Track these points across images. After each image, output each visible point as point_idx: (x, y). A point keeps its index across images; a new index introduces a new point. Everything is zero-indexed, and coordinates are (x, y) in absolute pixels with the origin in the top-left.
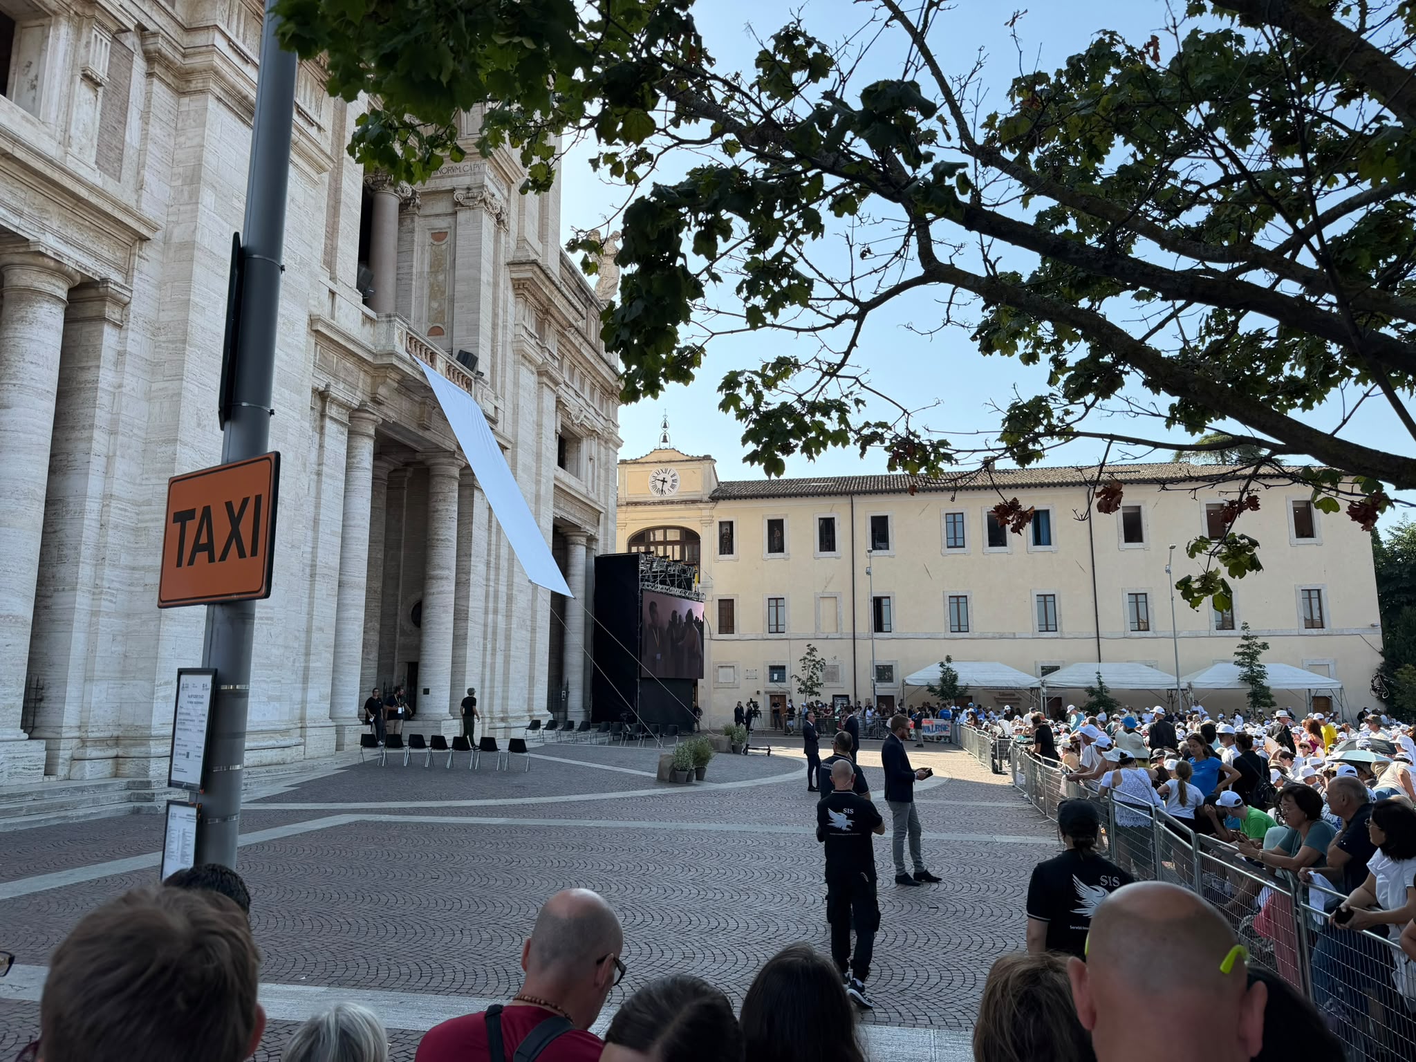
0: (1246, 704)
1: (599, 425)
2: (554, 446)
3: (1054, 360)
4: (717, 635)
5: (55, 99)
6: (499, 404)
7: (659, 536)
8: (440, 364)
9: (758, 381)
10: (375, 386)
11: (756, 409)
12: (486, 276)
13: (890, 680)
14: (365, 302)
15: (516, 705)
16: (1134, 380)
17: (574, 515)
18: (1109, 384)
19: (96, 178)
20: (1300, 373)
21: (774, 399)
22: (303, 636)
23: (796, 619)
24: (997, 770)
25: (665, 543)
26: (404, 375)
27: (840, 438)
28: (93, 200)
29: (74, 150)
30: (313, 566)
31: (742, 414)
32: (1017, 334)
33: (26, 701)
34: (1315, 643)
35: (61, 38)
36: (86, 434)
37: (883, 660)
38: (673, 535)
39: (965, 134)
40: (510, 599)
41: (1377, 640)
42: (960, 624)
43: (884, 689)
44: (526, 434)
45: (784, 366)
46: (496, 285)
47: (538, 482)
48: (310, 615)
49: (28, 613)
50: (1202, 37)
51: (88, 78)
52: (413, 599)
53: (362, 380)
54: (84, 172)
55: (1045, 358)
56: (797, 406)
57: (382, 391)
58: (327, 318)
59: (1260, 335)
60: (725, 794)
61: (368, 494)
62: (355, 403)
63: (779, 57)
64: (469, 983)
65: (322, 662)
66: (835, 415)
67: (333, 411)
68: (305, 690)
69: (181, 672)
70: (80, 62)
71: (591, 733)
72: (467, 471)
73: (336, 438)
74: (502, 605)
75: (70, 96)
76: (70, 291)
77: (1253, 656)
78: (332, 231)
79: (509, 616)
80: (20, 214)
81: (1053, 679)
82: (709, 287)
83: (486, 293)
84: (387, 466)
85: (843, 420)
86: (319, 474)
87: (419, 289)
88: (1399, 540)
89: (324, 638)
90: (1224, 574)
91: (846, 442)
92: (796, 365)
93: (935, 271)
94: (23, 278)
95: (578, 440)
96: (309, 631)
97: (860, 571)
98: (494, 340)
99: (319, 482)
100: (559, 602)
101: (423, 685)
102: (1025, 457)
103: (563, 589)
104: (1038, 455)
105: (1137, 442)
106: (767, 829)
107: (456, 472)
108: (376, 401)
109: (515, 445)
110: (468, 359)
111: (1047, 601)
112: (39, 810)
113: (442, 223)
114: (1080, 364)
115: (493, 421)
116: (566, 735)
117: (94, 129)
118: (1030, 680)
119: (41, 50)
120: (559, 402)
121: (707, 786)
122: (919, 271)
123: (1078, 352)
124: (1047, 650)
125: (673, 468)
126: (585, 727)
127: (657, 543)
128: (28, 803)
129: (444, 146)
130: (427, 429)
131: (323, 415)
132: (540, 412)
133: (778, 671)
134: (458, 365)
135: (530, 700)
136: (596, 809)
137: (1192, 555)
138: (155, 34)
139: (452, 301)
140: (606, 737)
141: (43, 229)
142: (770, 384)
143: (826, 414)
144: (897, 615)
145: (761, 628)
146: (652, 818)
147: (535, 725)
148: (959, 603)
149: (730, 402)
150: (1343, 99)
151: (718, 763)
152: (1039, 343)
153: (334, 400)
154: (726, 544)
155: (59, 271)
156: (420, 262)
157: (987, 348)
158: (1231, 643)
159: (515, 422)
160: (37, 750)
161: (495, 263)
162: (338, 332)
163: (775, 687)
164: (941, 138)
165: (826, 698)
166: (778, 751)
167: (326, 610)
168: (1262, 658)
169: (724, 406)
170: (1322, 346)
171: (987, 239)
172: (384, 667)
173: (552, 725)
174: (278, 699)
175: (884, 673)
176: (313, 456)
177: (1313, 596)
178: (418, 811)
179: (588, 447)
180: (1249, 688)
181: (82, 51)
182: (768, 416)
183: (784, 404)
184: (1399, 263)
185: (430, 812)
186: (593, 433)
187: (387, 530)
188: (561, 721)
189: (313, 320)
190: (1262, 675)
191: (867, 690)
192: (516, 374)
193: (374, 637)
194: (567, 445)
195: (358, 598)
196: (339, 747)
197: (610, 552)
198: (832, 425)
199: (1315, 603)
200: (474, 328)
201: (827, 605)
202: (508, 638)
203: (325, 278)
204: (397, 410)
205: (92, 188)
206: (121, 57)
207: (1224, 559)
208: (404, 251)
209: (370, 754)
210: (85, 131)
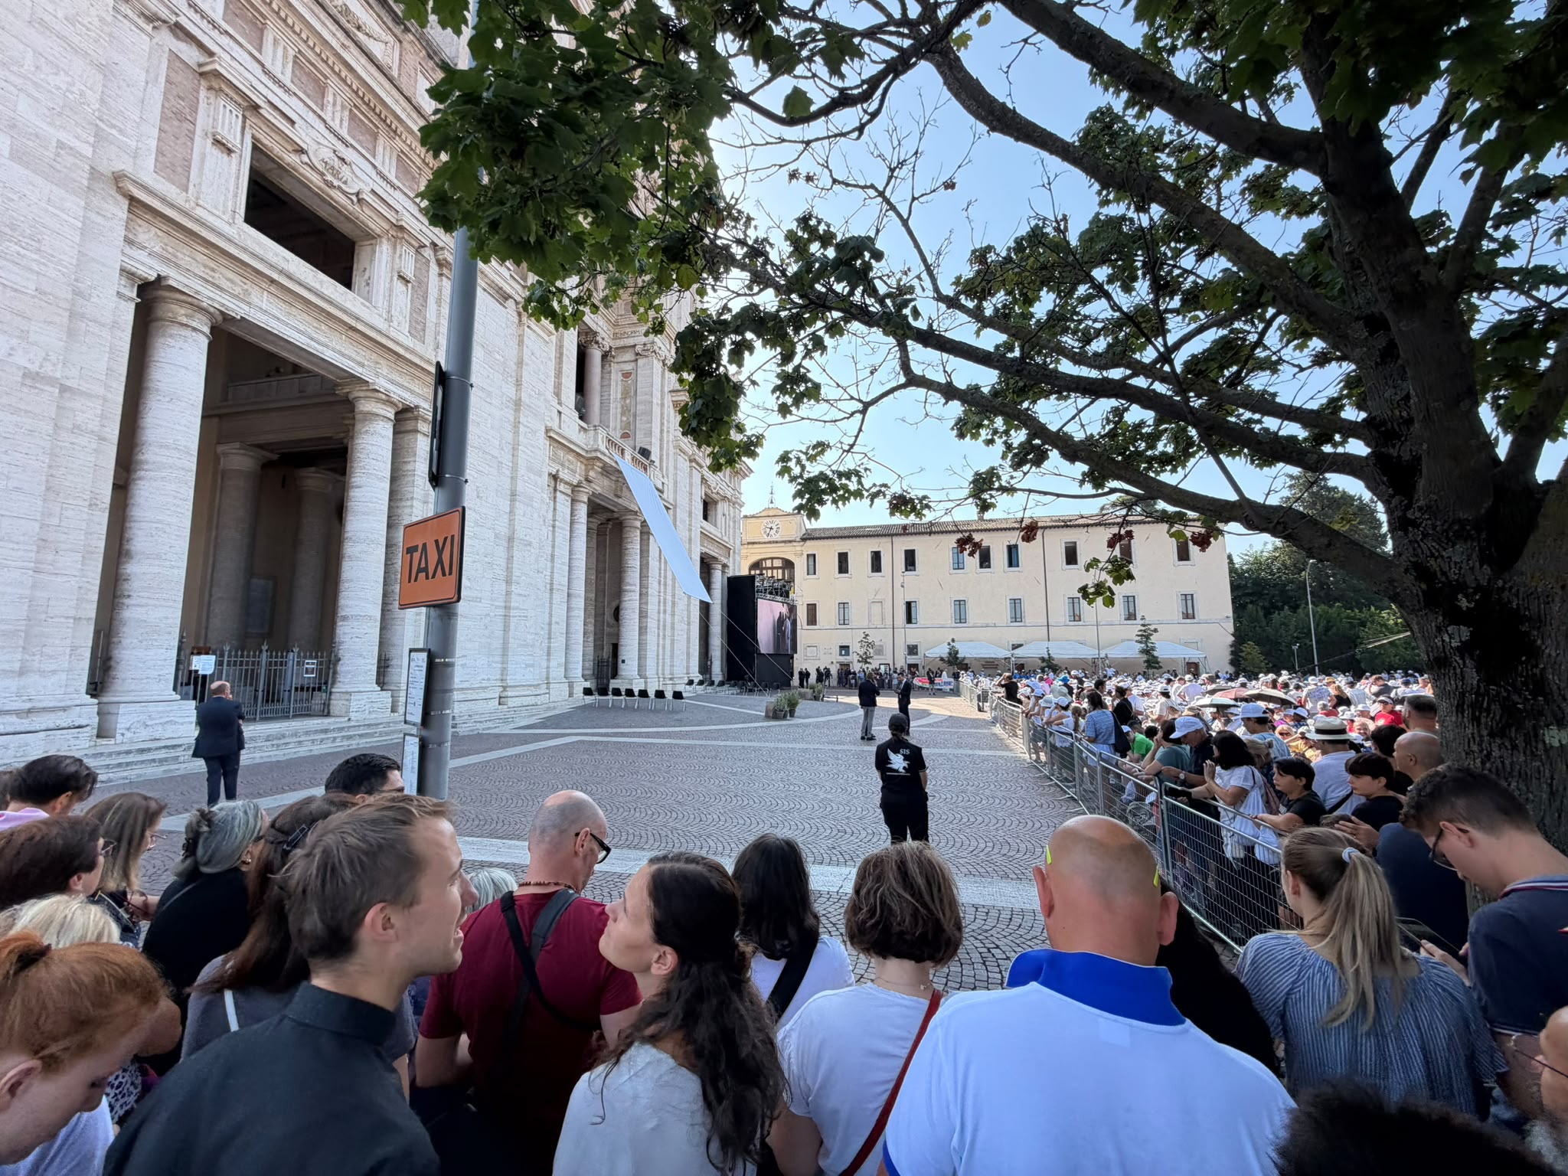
0: (1143, 668)
1: (729, 493)
2: (701, 506)
3: (1005, 443)
4: (806, 627)
5: (381, 292)
6: (665, 481)
7: (769, 564)
8: (628, 457)
9: (803, 457)
10: (587, 471)
11: (801, 476)
12: (656, 400)
13: (916, 654)
14: (581, 418)
15: (679, 670)
16: (1054, 455)
17: (713, 551)
18: (1040, 458)
19: (409, 342)
20: (1170, 449)
21: (813, 470)
22: (546, 627)
23: (856, 616)
24: (980, 710)
25: (772, 568)
26: (605, 463)
27: (858, 494)
28: (408, 356)
29: (395, 324)
30: (552, 584)
31: (793, 479)
32: (980, 426)
33: (379, 667)
34: (1189, 629)
35: (384, 249)
36: (409, 503)
37: (912, 642)
38: (778, 563)
39: (936, 289)
40: (674, 603)
41: (1230, 627)
42: (961, 618)
43: (912, 660)
44: (682, 500)
45: (822, 447)
46: (662, 405)
47: (690, 530)
48: (551, 615)
49: (377, 613)
50: (1102, 218)
51: (401, 277)
52: (614, 605)
53: (580, 467)
54: (401, 338)
55: (999, 442)
56: (829, 473)
57: (592, 474)
58: (556, 428)
59: (1142, 424)
60: (807, 726)
61: (584, 538)
62: (575, 482)
63: (800, 233)
64: (636, 841)
65: (559, 643)
66: (854, 479)
67: (561, 487)
68: (548, 660)
69: (411, 651)
70: (396, 267)
71: (726, 687)
72: (644, 523)
73: (564, 503)
74: (669, 609)
75: (391, 290)
76: (396, 414)
77: (1148, 637)
78: (559, 373)
79: (673, 615)
80: (363, 365)
81: (1019, 652)
82: (750, 390)
83: (656, 410)
84: (596, 522)
85: (860, 483)
86: (554, 527)
87: (615, 408)
88: (1247, 562)
89: (559, 629)
90: (1110, 582)
91: (862, 496)
92: (828, 446)
93: (914, 380)
94: (365, 406)
95: (716, 503)
96: (550, 624)
97: (897, 585)
98: (661, 440)
99: (554, 532)
100: (705, 608)
101: (620, 658)
102: (985, 507)
103: (707, 599)
104: (993, 505)
105: (1046, 493)
106: (831, 747)
107: (638, 524)
108: (588, 480)
109: (675, 507)
110: (645, 453)
111: (1016, 603)
112: (387, 734)
113: (628, 367)
114: (1021, 445)
115: (661, 491)
116: (710, 689)
117: (407, 311)
118: (1002, 653)
119: (372, 261)
120: (703, 478)
121: (795, 721)
122: (902, 380)
123: (1019, 437)
124: (1016, 634)
125: (777, 520)
126: (721, 684)
127: (767, 568)
128: (381, 729)
129: (585, 304)
130: (619, 497)
131: (555, 490)
132: (691, 485)
133: (845, 649)
134: (639, 456)
135: (688, 667)
136: (726, 735)
137: (1087, 570)
138: (442, 249)
139: (635, 416)
140: (736, 690)
141: (377, 375)
142: (812, 458)
143: (849, 478)
144: (920, 613)
145: (834, 622)
146: (759, 740)
147: (691, 683)
148: (960, 604)
149: (785, 471)
150: (1201, 257)
151: (803, 707)
152: (995, 432)
153: (562, 480)
154: (812, 570)
155: (389, 402)
156: (616, 391)
157: (961, 436)
158: (1133, 630)
159: (675, 492)
160: (386, 696)
161: (662, 391)
162: (564, 437)
163: (843, 659)
164: (918, 290)
165: (874, 664)
166: (843, 699)
167: (560, 611)
168: (1153, 638)
169: (781, 473)
170: (1185, 430)
171: (945, 356)
172: (598, 647)
173: (701, 683)
174: (532, 666)
175: (912, 650)
176: (550, 516)
177: (1188, 599)
178: (616, 735)
179: (722, 507)
180: (1145, 657)
181: (397, 260)
182: (809, 481)
183: (821, 473)
184: (1239, 372)
185: (623, 735)
186: (724, 498)
187: (597, 561)
188: (707, 679)
189: (547, 430)
190: (1153, 649)
191: (901, 661)
192: (676, 460)
193: (591, 628)
194: (708, 506)
195: (579, 603)
196: (571, 695)
197: (738, 574)
198: (853, 486)
199: (1189, 603)
200: (649, 433)
201: (877, 608)
202: (673, 628)
203: (555, 402)
204: (601, 486)
205: (407, 349)
206: (422, 265)
207: (1109, 572)
208: (605, 385)
209: (589, 699)
210: (401, 312)
